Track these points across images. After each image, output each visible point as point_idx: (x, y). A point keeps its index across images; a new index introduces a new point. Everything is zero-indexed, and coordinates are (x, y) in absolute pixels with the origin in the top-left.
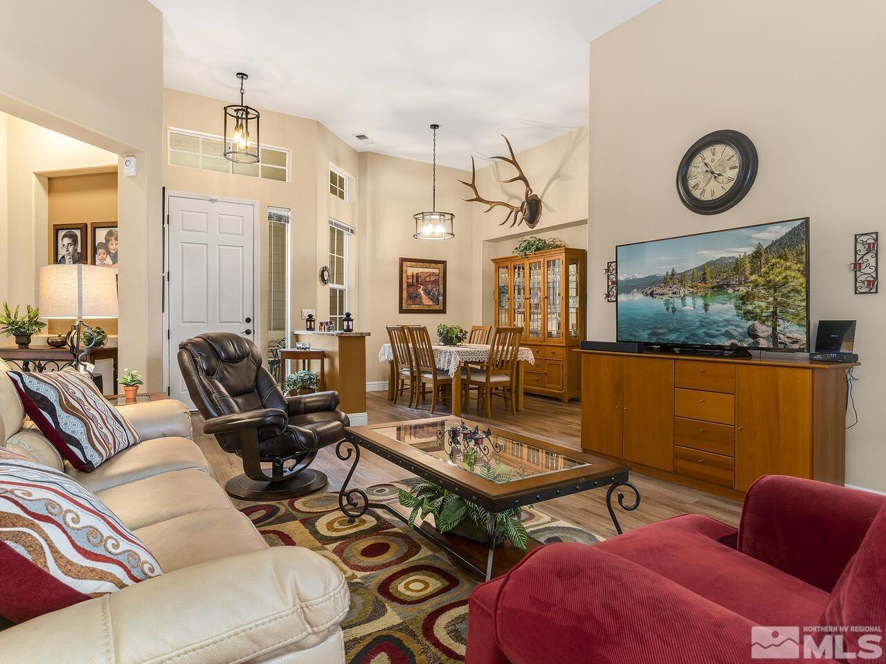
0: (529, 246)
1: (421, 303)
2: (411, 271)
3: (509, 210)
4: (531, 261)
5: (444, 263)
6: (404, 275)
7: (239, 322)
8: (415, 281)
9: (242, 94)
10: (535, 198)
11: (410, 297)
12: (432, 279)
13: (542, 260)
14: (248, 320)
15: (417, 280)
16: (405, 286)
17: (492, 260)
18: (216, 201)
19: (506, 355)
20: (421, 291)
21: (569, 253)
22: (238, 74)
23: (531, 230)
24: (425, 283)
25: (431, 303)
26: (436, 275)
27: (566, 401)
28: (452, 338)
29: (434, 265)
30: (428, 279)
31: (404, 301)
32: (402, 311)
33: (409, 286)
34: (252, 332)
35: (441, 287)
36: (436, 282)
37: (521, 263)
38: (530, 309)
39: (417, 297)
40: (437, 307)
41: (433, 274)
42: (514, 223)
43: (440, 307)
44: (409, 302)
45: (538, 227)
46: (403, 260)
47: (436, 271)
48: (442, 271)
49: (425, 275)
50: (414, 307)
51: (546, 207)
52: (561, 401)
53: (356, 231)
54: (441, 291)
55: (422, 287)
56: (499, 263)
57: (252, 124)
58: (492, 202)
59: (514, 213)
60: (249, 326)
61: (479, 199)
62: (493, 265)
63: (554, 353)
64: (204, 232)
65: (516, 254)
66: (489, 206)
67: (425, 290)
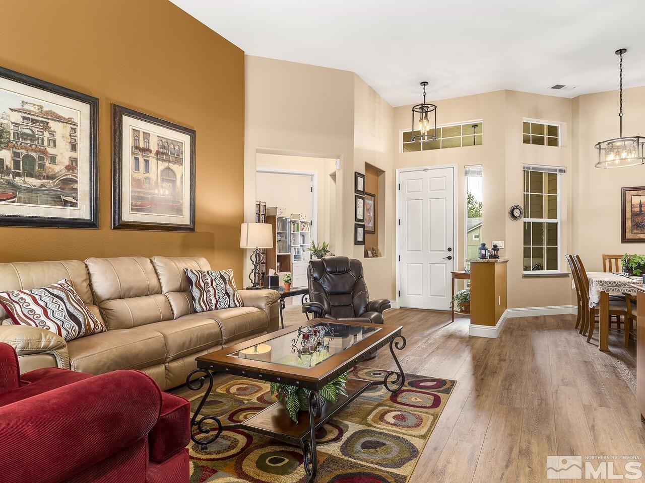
6: (628, 205)
7: (444, 251)
9: (424, 96)
11: (636, 226)
14: (450, 250)
18: (427, 169)
22: (421, 83)
31: (627, 230)
32: (624, 240)
33: (635, 215)
34: (452, 258)
44: (635, 231)
46: (625, 190)
50: (642, 236)
53: (568, 170)
57: (431, 115)
60: (450, 254)
64: (420, 191)
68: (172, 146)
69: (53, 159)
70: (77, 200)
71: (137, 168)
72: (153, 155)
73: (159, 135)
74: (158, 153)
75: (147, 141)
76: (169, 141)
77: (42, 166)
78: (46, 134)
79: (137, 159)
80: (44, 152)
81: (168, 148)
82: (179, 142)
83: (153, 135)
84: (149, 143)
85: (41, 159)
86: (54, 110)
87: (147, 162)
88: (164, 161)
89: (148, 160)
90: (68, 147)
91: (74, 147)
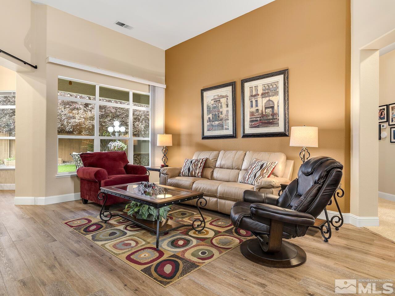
68: (271, 87)
69: (221, 113)
70: (228, 127)
71: (252, 106)
72: (260, 96)
73: (262, 84)
74: (262, 94)
75: (257, 90)
76: (269, 85)
77: (219, 116)
78: (220, 104)
79: (252, 102)
80: (219, 111)
81: (269, 89)
82: (276, 82)
83: (260, 85)
84: (257, 91)
85: (218, 114)
86: (222, 94)
87: (257, 101)
88: (266, 97)
89: (257, 100)
90: (226, 106)
91: (227, 106)
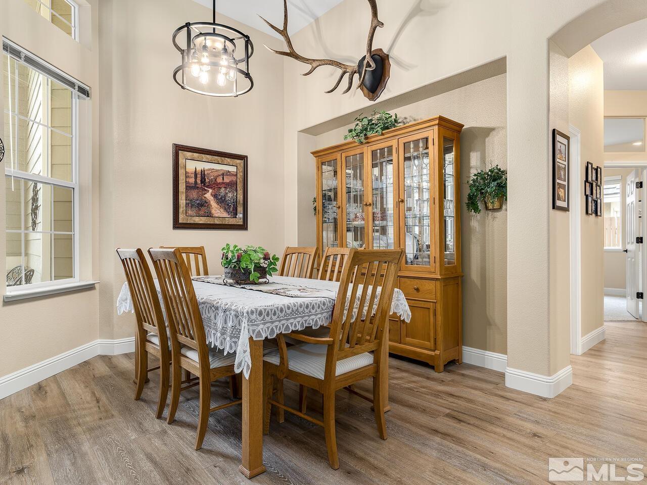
0: (371, 125)
1: (210, 215)
2: (192, 165)
3: (339, 71)
4: (374, 148)
5: (244, 158)
6: (181, 172)
8: (199, 181)
10: (379, 53)
11: (190, 204)
12: (227, 180)
13: (394, 143)
15: (203, 181)
16: (182, 187)
17: (313, 153)
19: (370, 307)
20: (208, 196)
21: (445, 127)
23: (372, 103)
24: (215, 185)
25: (225, 215)
26: (233, 175)
27: (442, 368)
28: (247, 272)
29: (229, 160)
30: (220, 180)
31: (181, 210)
32: (177, 225)
33: (189, 187)
35: (240, 192)
36: (232, 185)
37: (358, 151)
38: (374, 220)
39: (202, 205)
40: (233, 221)
41: (228, 173)
42: (349, 88)
43: (239, 220)
44: (190, 212)
45: (384, 96)
46: (178, 149)
47: (233, 169)
48: (241, 169)
49: (216, 174)
50: (198, 220)
51: (399, 63)
52: (432, 367)
53: (95, 92)
54: (240, 197)
55: (210, 191)
56: (323, 157)
58: (314, 60)
59: (347, 76)
61: (293, 54)
62: (313, 161)
63: (417, 290)
65: (350, 140)
66: (308, 67)
67: (215, 196)
